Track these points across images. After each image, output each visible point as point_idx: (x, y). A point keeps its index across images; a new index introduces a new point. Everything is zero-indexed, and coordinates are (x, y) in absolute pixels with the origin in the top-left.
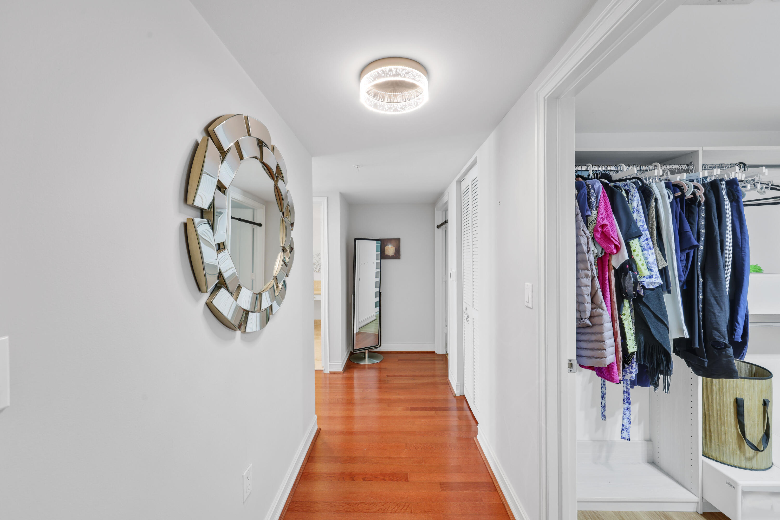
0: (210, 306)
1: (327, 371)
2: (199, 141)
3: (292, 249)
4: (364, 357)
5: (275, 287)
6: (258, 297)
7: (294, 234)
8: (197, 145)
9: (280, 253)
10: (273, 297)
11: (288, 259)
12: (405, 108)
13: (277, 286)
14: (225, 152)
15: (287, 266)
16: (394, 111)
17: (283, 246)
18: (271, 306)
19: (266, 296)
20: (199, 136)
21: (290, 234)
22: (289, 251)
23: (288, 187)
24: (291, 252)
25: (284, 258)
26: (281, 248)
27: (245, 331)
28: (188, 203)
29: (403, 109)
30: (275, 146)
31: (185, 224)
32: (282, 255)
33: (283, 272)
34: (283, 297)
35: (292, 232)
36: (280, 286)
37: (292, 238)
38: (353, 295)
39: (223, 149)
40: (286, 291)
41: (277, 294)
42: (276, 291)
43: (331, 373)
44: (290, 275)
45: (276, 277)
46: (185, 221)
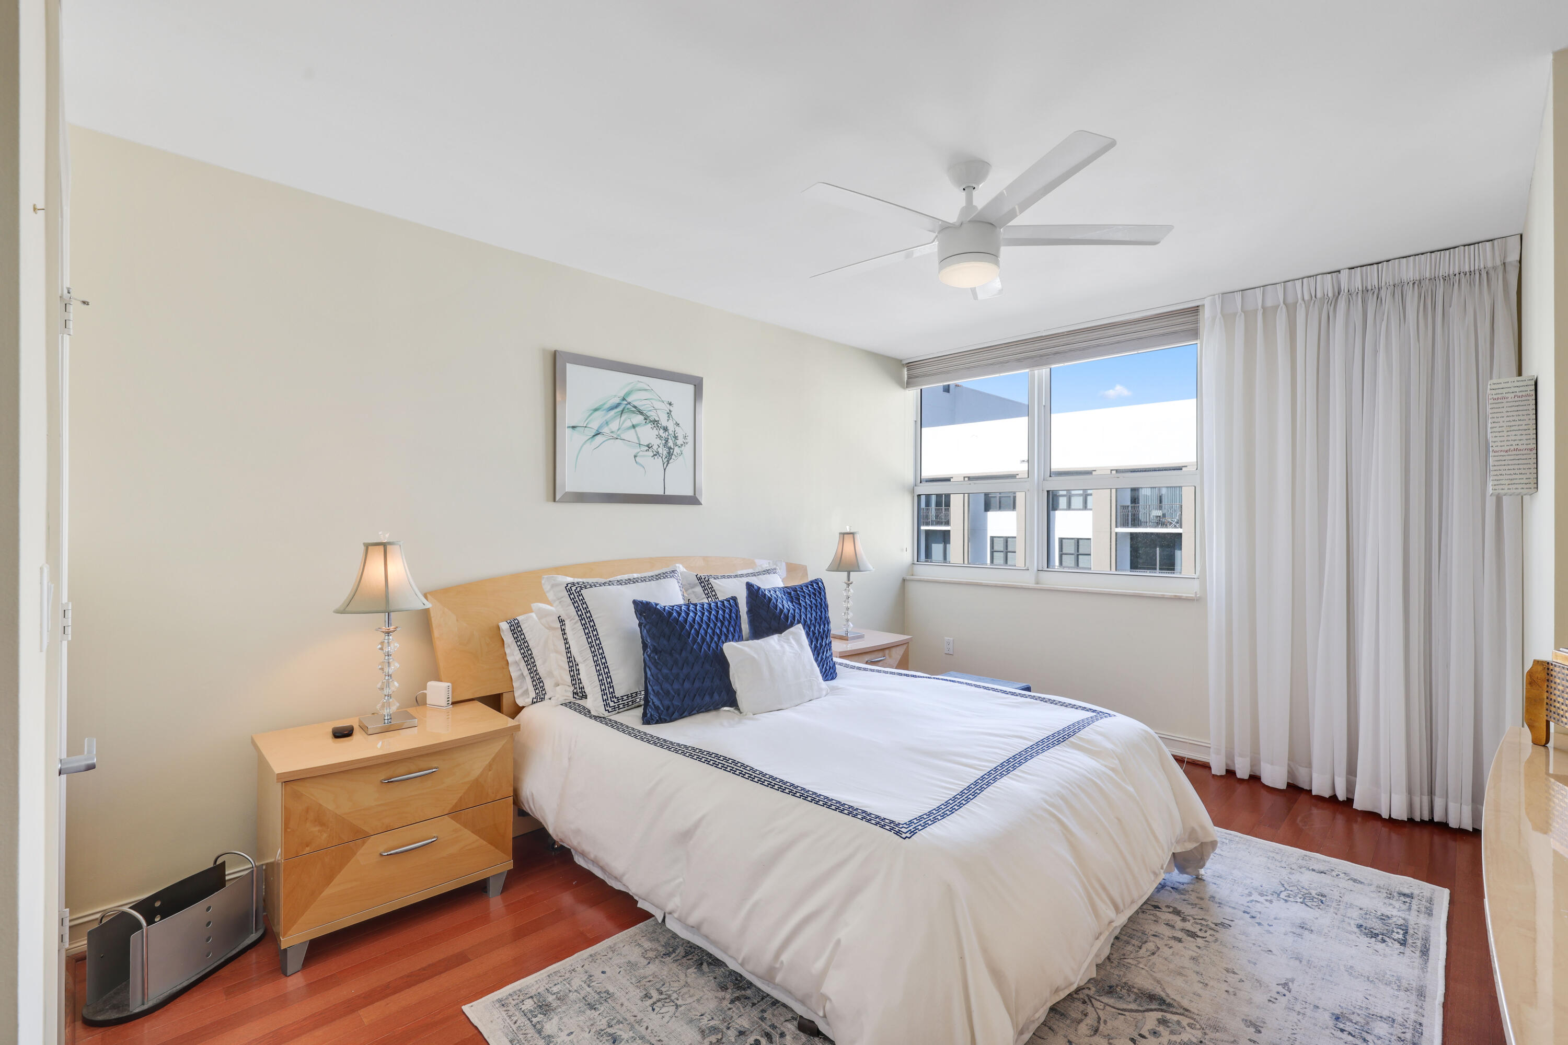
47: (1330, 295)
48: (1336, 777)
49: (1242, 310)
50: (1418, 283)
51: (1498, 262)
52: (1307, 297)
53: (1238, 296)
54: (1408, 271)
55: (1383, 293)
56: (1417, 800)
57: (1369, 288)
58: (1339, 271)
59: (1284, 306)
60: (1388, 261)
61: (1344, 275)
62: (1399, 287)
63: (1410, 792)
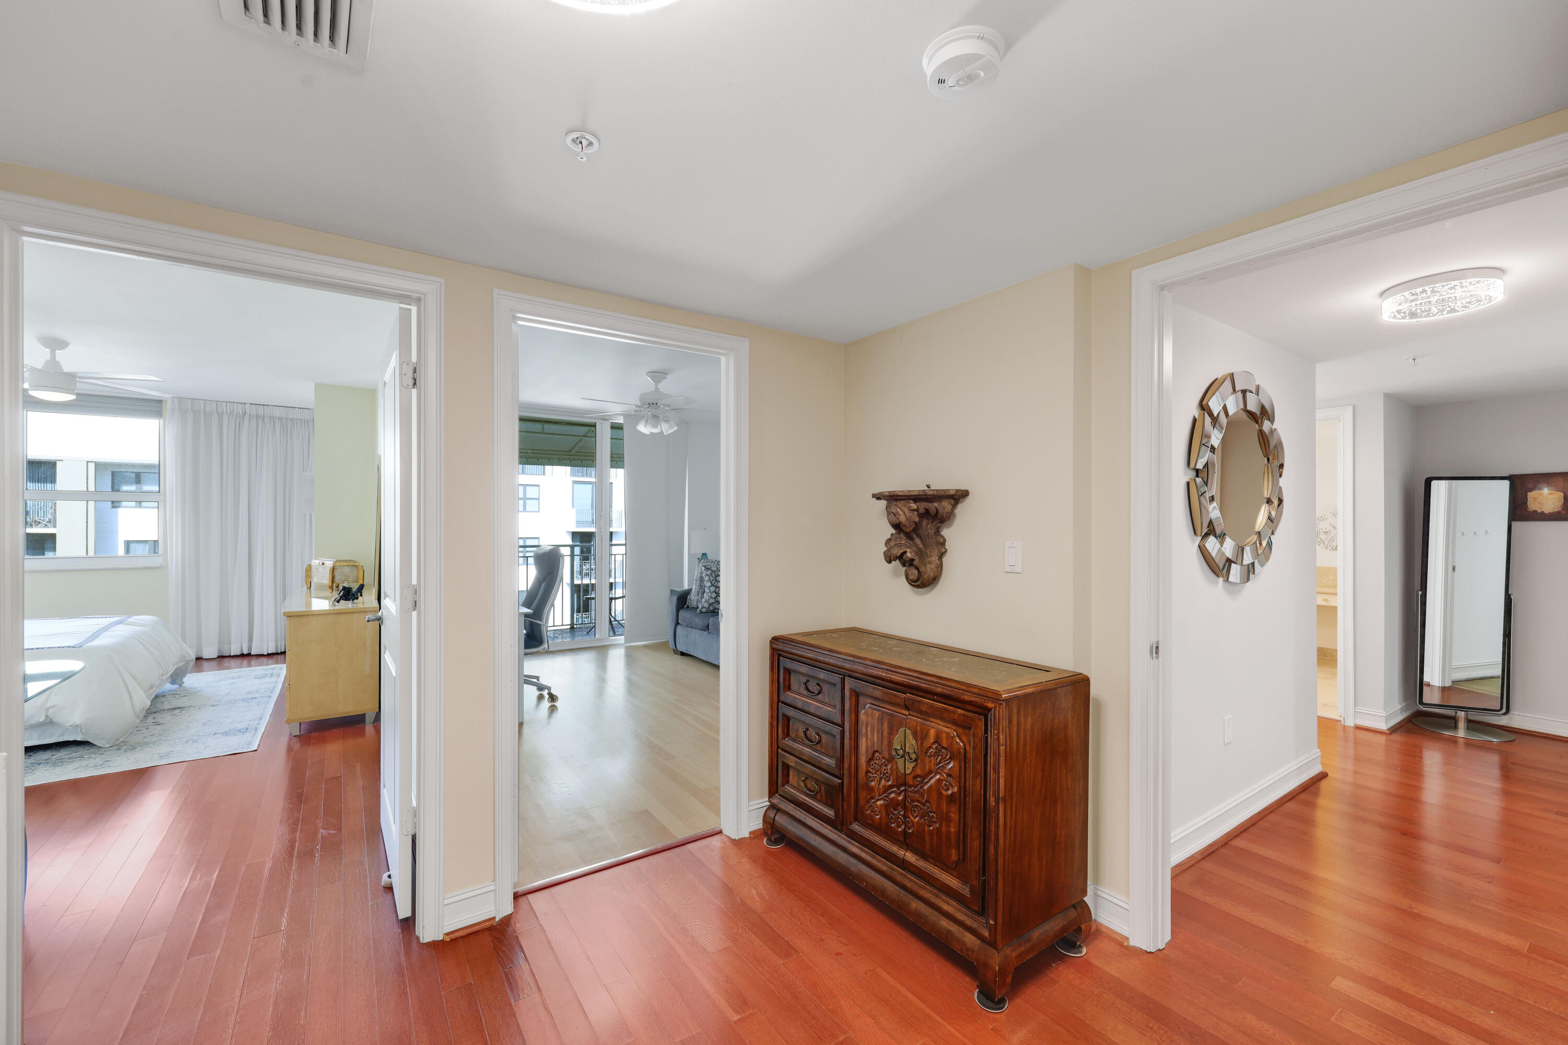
0: (1202, 550)
1: (1350, 723)
2: (1197, 417)
3: (1281, 501)
4: (1454, 725)
5: (1258, 545)
6: (1241, 550)
7: (1282, 482)
8: (1195, 420)
9: (1264, 506)
10: (1256, 554)
11: (1274, 512)
12: (1470, 306)
13: (1261, 544)
14: (1215, 417)
15: (1273, 522)
16: (1449, 312)
17: (1268, 497)
18: (1253, 564)
19: (1248, 550)
20: (1195, 412)
21: (1278, 482)
22: (1276, 502)
23: (1275, 425)
24: (1279, 506)
25: (1270, 513)
26: (1266, 500)
27: (1228, 580)
28: (1190, 467)
29: (1466, 307)
30: (1260, 387)
31: (1188, 483)
32: (1267, 508)
33: (1268, 529)
34: (1267, 559)
35: (1280, 479)
36: (1264, 543)
37: (1280, 487)
38: (1420, 593)
39: (1214, 416)
40: (1271, 552)
41: (1260, 552)
42: (1259, 549)
43: (1358, 728)
44: (1277, 533)
45: (1259, 532)
46: (1188, 480)
47: (241, 413)
48: (243, 644)
49: (192, 410)
50: (281, 419)
51: (311, 419)
52: (229, 412)
53: (189, 402)
54: (277, 413)
55: (266, 419)
56: (279, 643)
57: (259, 415)
58: (245, 404)
59: (216, 413)
60: (268, 405)
61: (247, 406)
62: (272, 418)
63: (276, 641)
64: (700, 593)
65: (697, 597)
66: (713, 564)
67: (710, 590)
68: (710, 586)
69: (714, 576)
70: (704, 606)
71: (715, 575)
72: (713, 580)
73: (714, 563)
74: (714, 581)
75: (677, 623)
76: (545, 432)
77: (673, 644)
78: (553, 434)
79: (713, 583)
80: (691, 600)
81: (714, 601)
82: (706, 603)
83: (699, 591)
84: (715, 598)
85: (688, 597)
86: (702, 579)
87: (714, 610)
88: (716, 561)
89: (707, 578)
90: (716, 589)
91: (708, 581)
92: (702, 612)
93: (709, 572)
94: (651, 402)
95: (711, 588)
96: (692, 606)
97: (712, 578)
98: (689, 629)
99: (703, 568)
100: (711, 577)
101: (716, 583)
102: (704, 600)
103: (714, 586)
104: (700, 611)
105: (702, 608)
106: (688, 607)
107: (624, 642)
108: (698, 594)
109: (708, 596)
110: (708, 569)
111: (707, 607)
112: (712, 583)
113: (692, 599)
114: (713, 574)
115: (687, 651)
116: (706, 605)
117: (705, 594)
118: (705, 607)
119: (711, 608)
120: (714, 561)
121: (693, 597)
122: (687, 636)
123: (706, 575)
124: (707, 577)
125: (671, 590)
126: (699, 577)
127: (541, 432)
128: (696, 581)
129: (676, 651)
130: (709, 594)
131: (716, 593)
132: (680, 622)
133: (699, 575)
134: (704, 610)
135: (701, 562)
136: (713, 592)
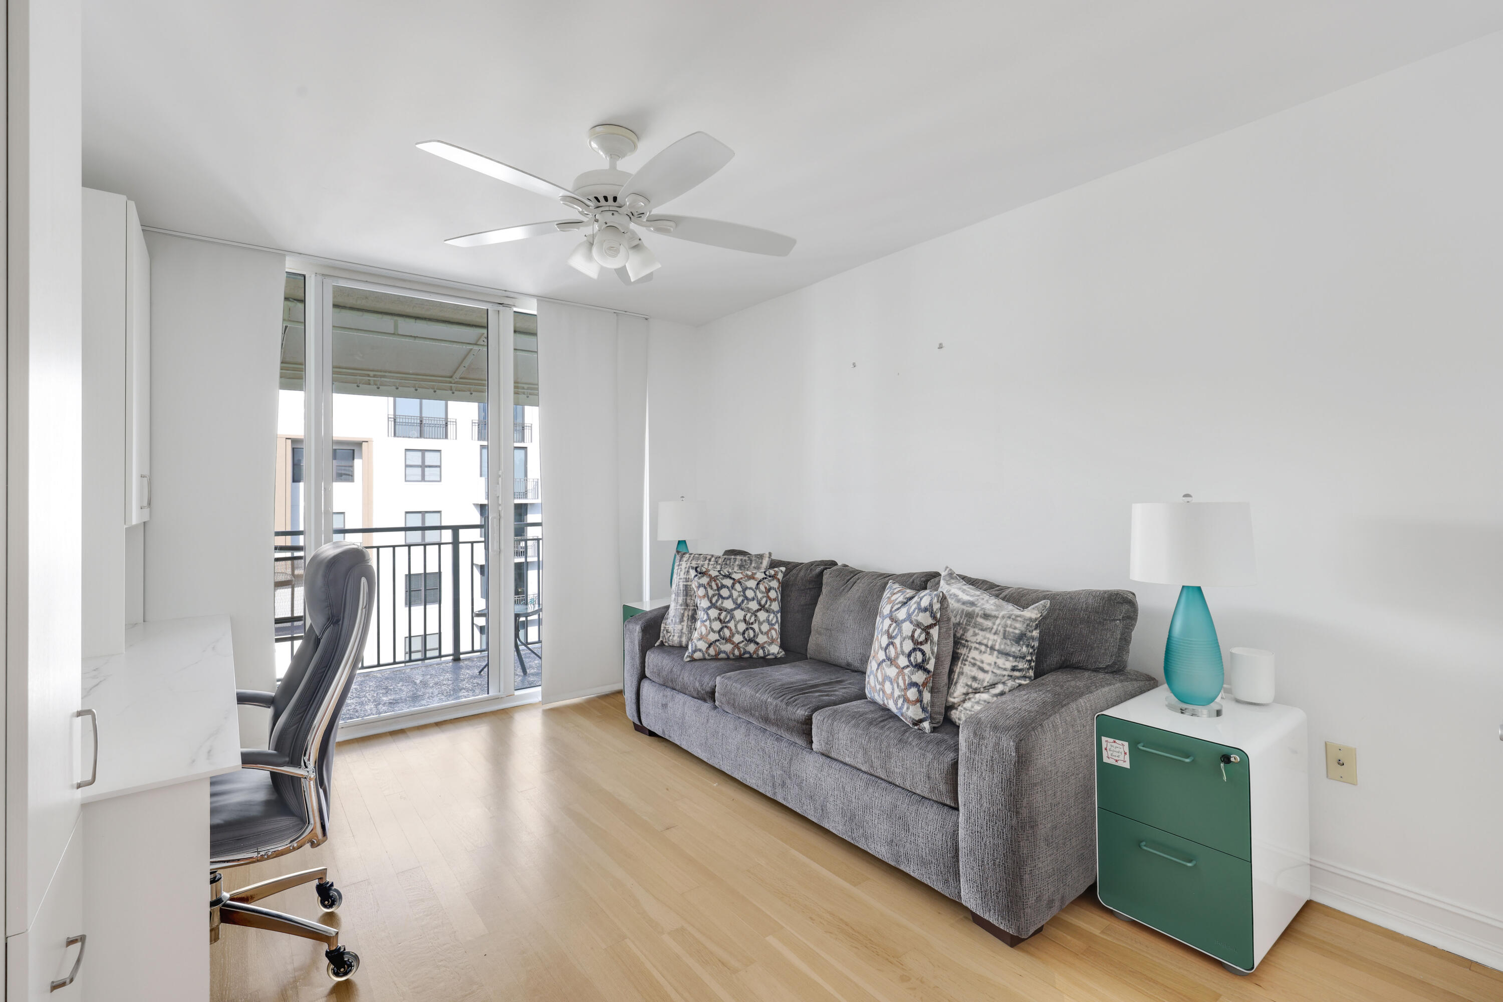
64: (685, 619)
65: (680, 627)
66: (707, 562)
67: (708, 614)
68: (709, 608)
69: (715, 587)
70: (699, 647)
71: (717, 585)
72: (714, 596)
73: (710, 560)
74: (716, 597)
75: (642, 676)
76: (400, 333)
77: (635, 714)
78: (415, 337)
79: (714, 600)
80: (667, 632)
81: (716, 637)
82: (701, 642)
83: (683, 615)
84: (719, 632)
85: (663, 625)
86: (687, 591)
87: (719, 654)
88: (712, 556)
89: (701, 592)
90: (720, 614)
91: (704, 596)
92: (693, 660)
93: (705, 580)
94: (601, 192)
95: (710, 612)
96: (671, 643)
97: (711, 593)
98: (669, 692)
99: (693, 573)
100: (709, 589)
101: (720, 602)
102: (696, 635)
103: (716, 608)
104: (691, 657)
105: (694, 651)
106: (662, 644)
107: (540, 699)
108: (682, 621)
109: (705, 626)
110: (703, 574)
111: (704, 649)
112: (711, 602)
113: (671, 629)
114: (713, 584)
115: (664, 732)
116: (702, 645)
117: (698, 624)
118: (700, 650)
119: (712, 651)
120: (709, 557)
121: (673, 629)
122: (665, 706)
123: (700, 586)
124: (702, 589)
125: (626, 608)
126: (681, 588)
127: (393, 333)
128: (677, 595)
129: (640, 728)
130: (707, 623)
131: (721, 621)
132: (648, 674)
133: (681, 584)
134: (698, 655)
135: (685, 559)
136: (715, 619)
